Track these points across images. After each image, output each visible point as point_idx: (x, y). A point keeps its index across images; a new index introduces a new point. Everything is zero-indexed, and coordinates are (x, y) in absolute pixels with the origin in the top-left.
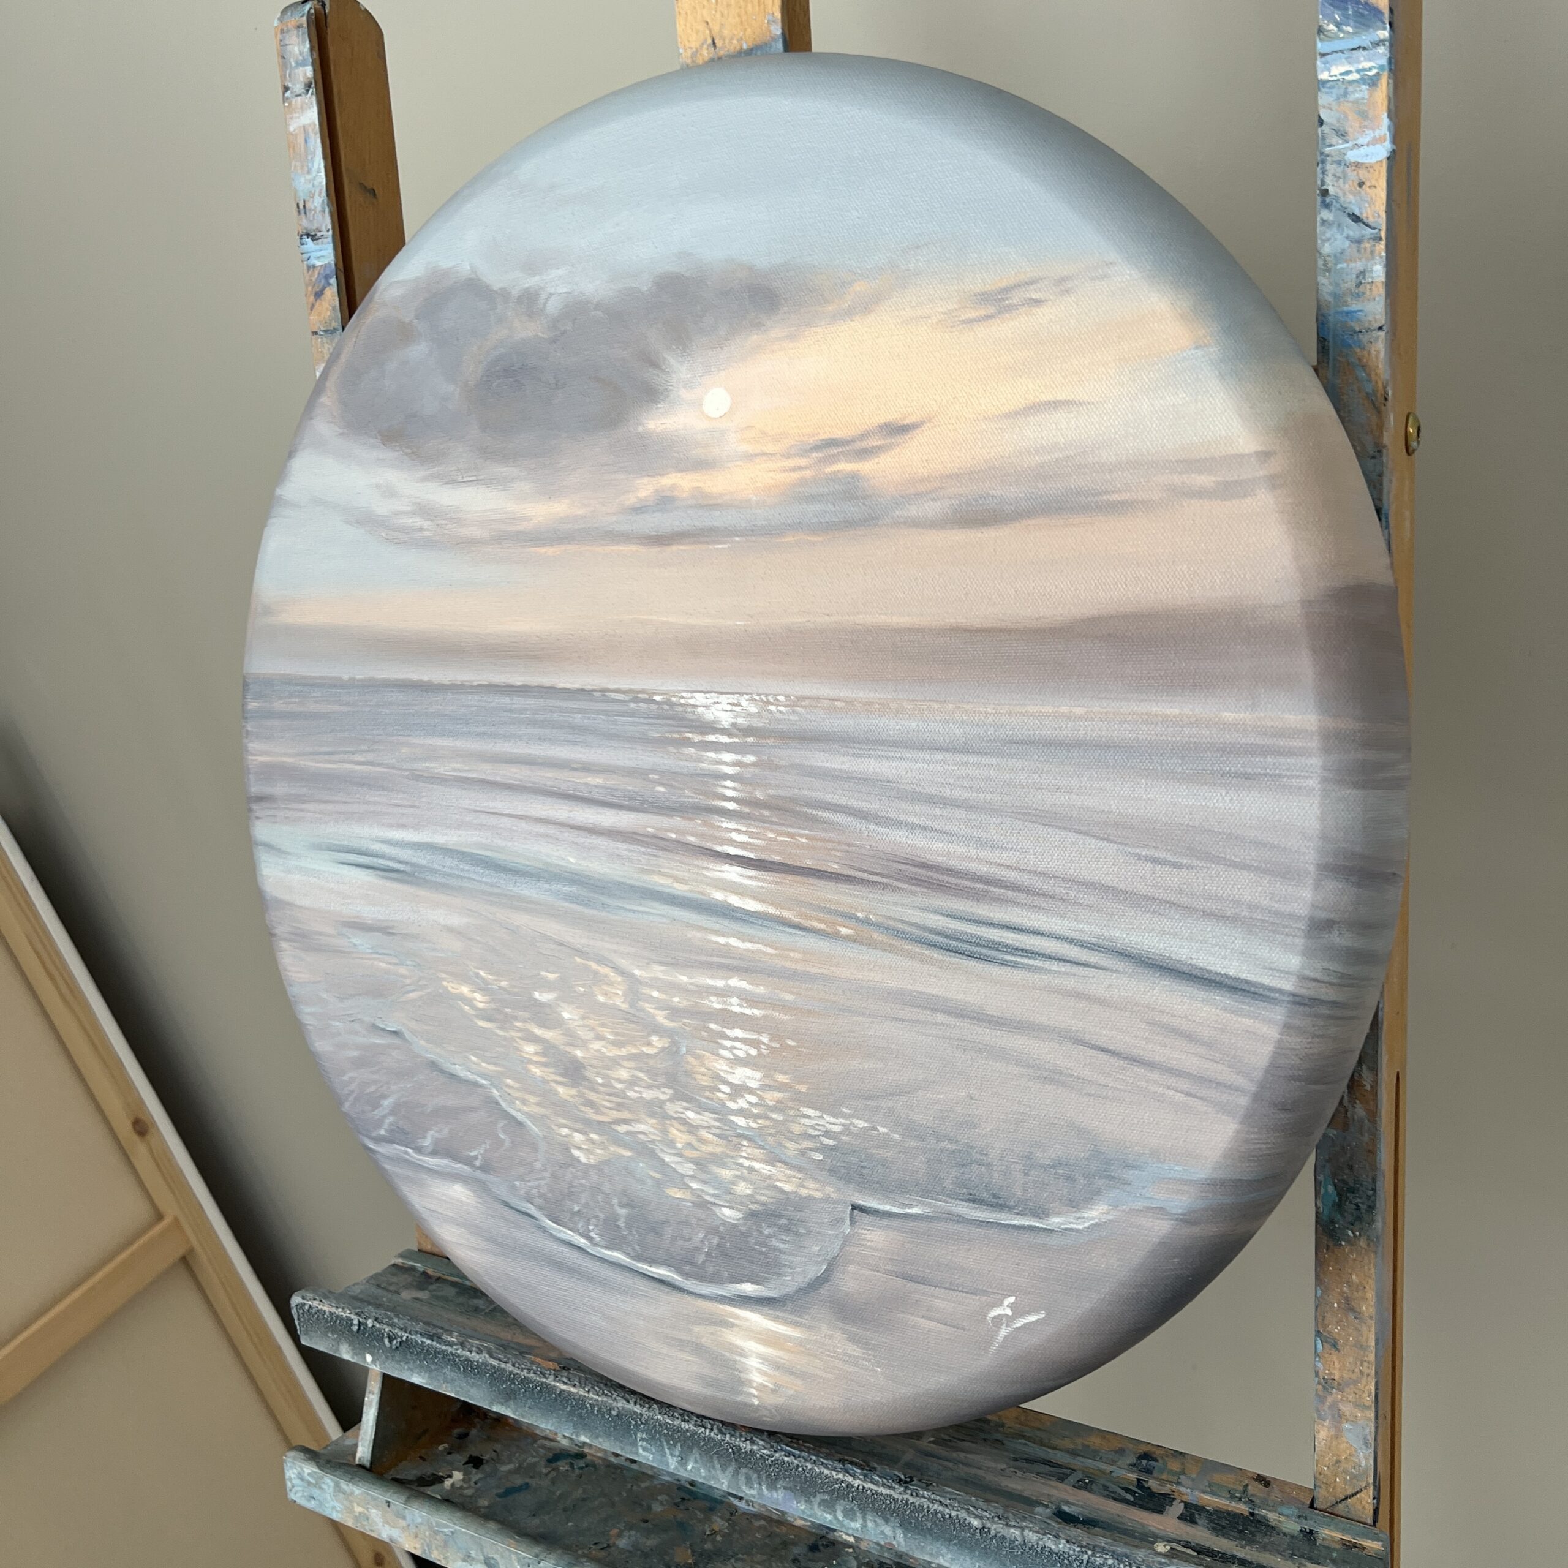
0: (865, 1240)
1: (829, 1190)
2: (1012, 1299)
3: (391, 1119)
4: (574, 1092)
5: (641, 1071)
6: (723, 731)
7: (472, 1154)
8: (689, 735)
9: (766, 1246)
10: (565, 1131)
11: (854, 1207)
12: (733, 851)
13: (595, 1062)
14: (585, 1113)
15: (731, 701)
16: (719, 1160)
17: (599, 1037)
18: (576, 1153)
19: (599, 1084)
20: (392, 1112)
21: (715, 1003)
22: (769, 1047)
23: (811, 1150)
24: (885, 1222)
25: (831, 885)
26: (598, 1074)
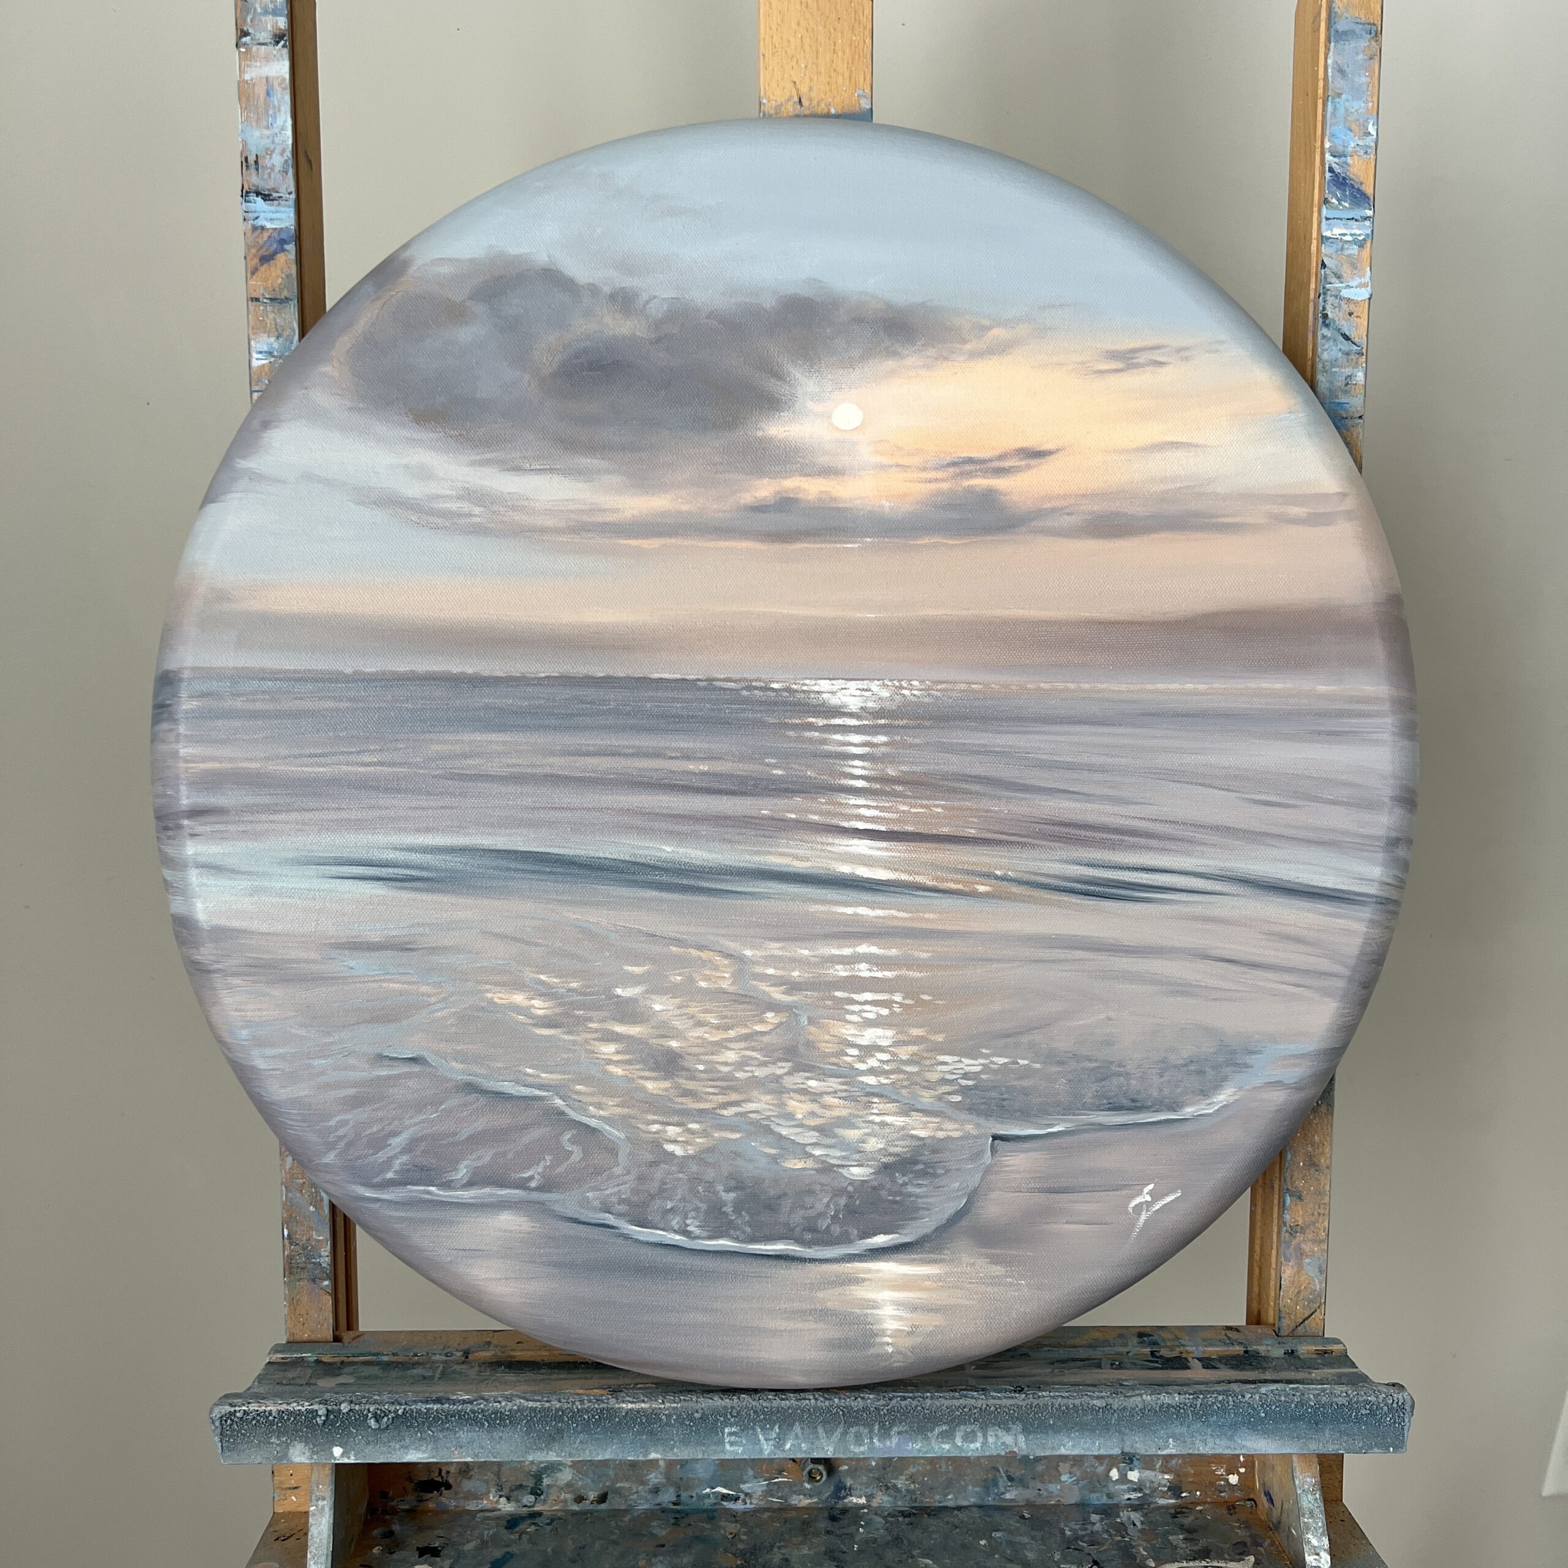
0: (1007, 1166)
1: (969, 1127)
2: (1151, 1187)
3: (405, 1158)
4: (666, 1084)
5: (753, 1049)
6: (851, 715)
7: (526, 1175)
8: (812, 720)
9: (901, 1194)
10: (655, 1127)
11: (995, 1138)
12: (861, 825)
13: (695, 1050)
14: (682, 1104)
15: (860, 687)
16: (847, 1123)
17: (700, 1024)
18: (670, 1147)
19: (700, 1071)
20: (407, 1149)
21: (841, 971)
22: (901, 1005)
23: (949, 1093)
24: (1027, 1145)
25: (968, 848)
26: (700, 1062)
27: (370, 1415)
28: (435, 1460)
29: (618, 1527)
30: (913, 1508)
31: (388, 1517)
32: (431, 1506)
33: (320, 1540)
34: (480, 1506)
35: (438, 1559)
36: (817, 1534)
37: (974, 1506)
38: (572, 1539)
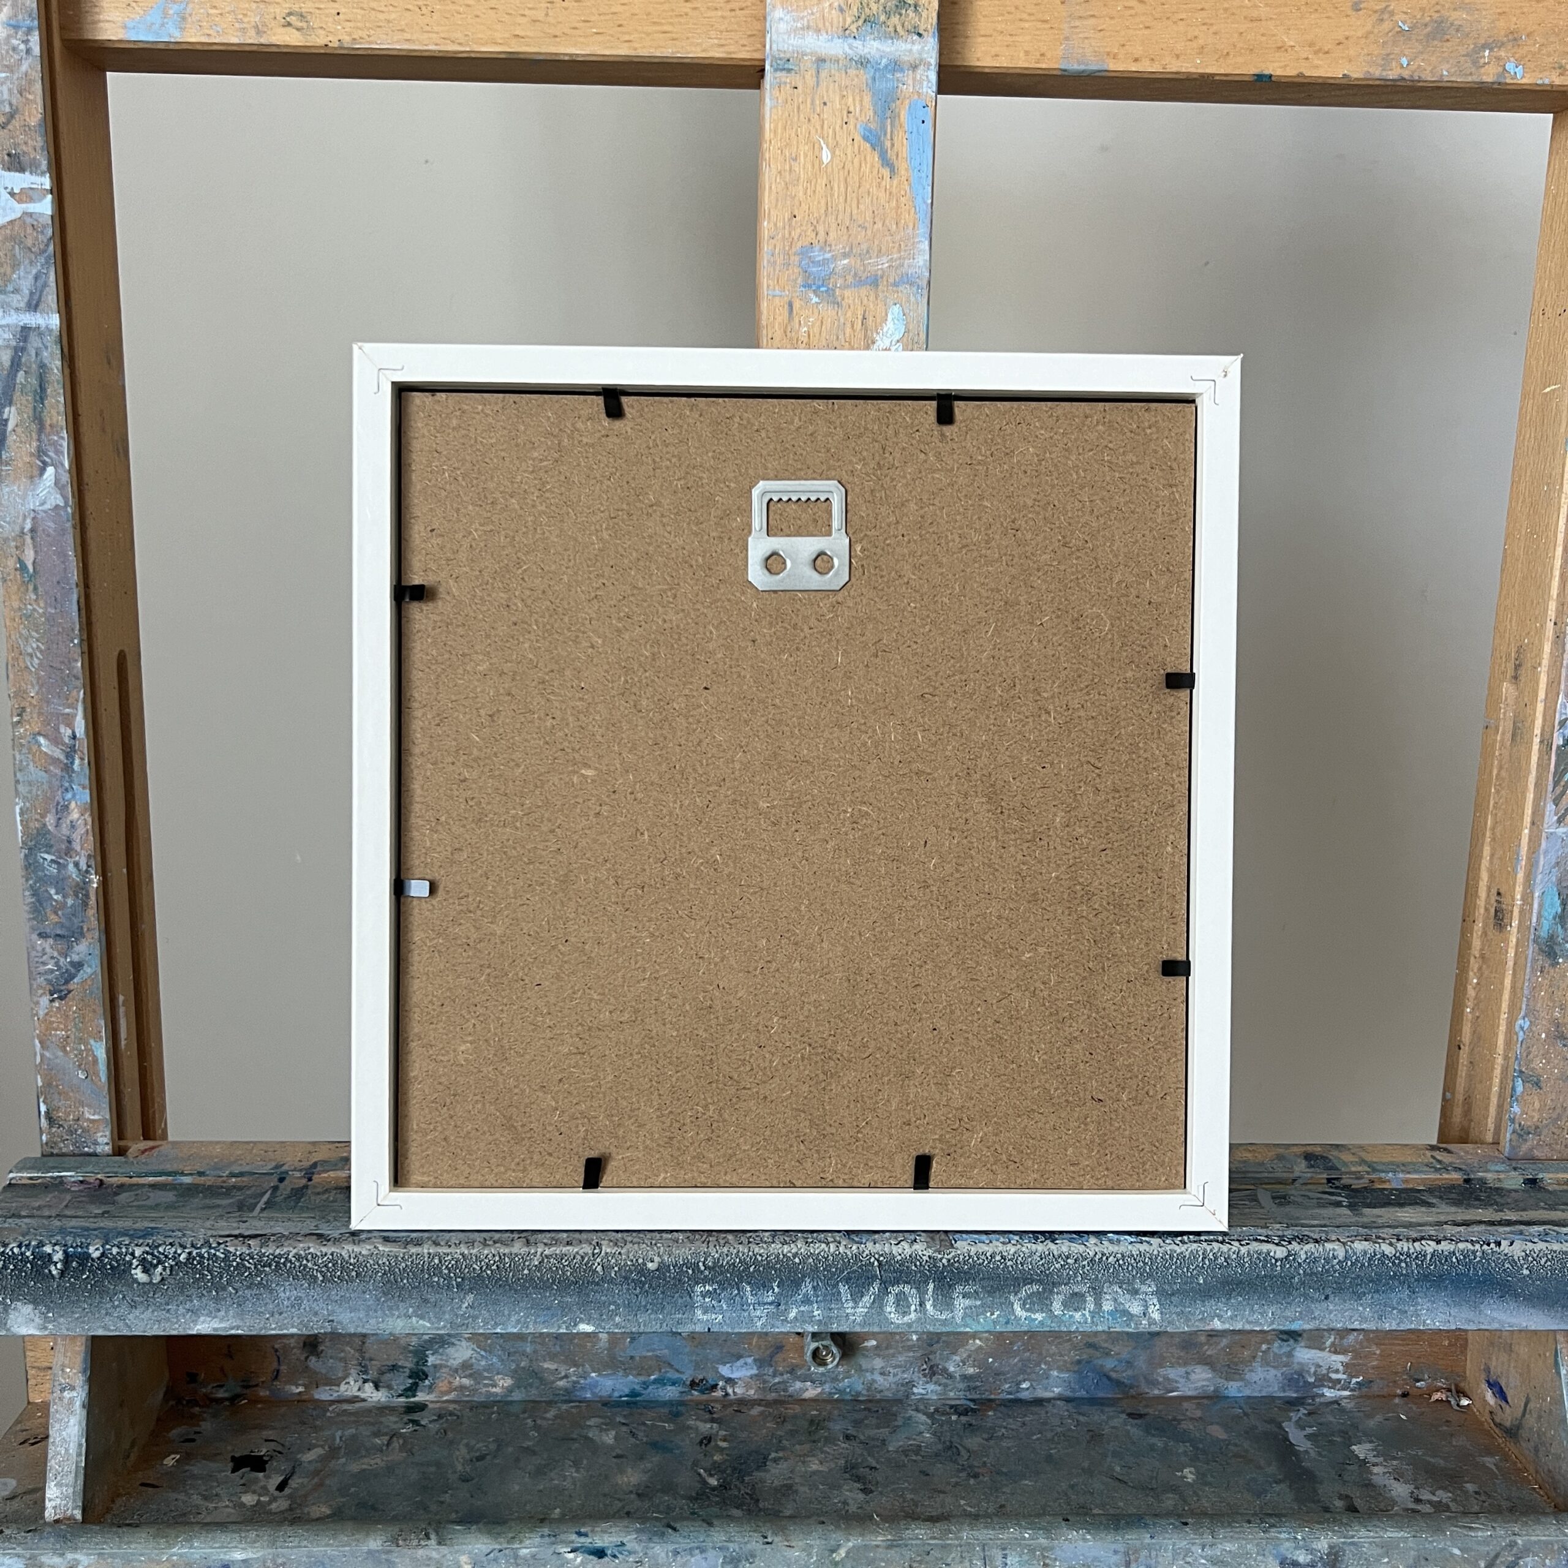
27: (135, 1262)
28: (240, 1332)
29: (536, 1427)
30: (971, 1400)
31: (197, 1409)
32: (261, 1394)
33: (67, 1450)
34: (335, 1395)
35: (261, 1475)
36: (830, 1440)
37: (1059, 1399)
38: (467, 1445)
